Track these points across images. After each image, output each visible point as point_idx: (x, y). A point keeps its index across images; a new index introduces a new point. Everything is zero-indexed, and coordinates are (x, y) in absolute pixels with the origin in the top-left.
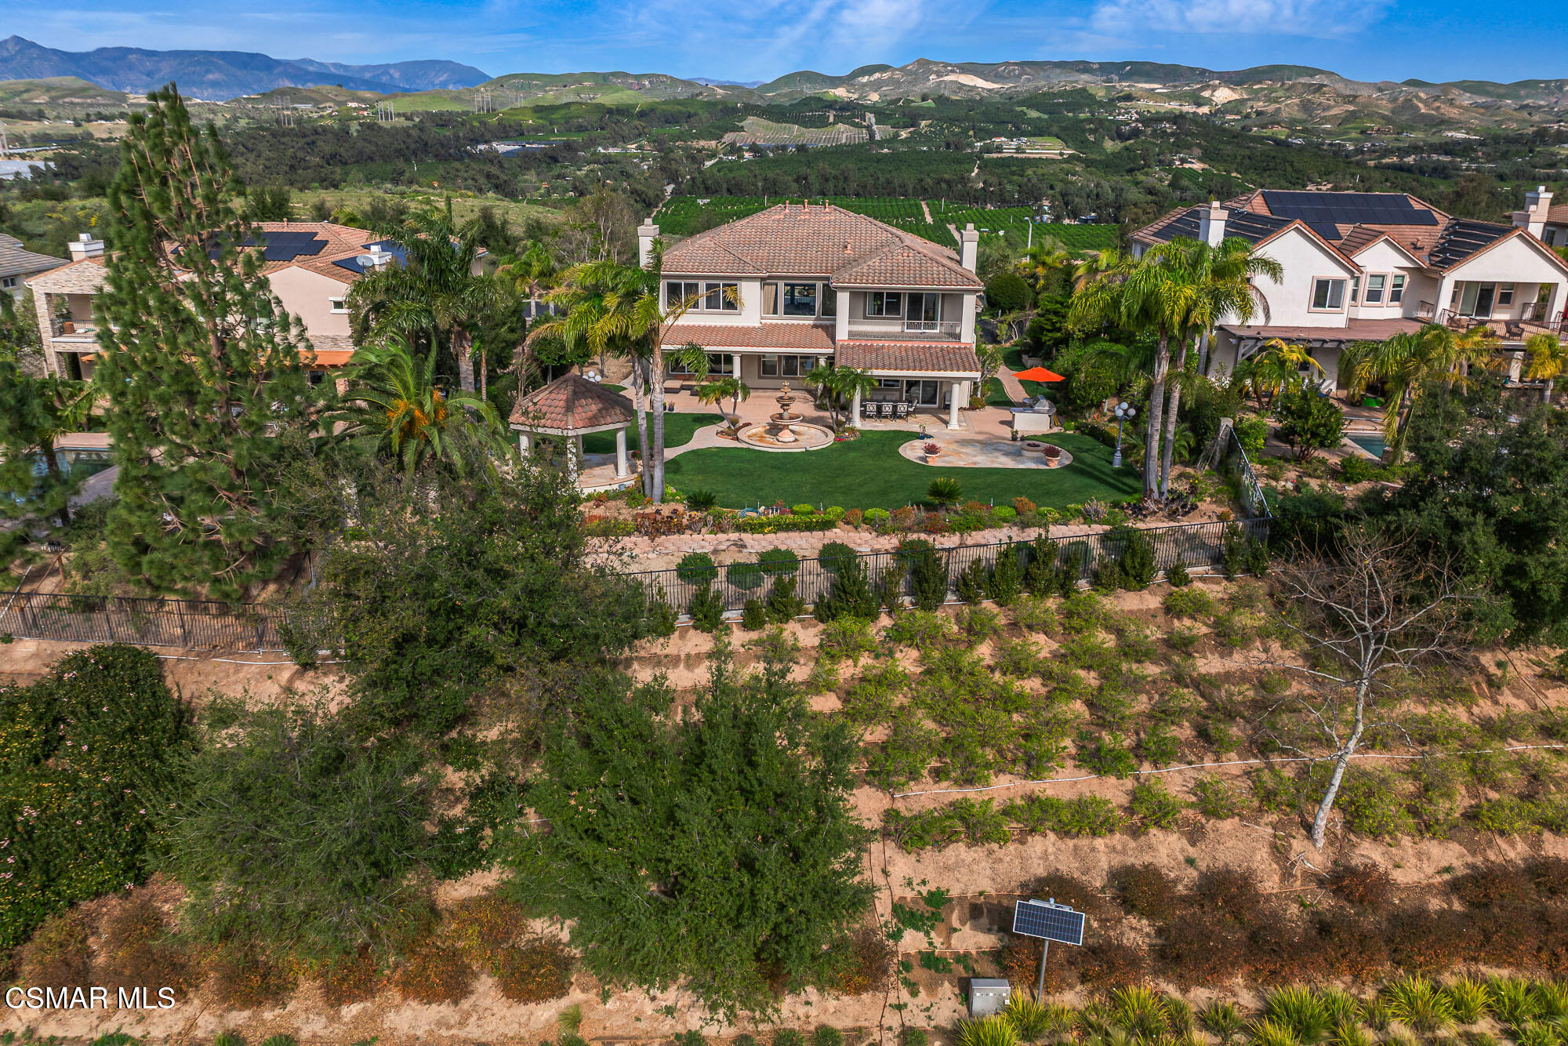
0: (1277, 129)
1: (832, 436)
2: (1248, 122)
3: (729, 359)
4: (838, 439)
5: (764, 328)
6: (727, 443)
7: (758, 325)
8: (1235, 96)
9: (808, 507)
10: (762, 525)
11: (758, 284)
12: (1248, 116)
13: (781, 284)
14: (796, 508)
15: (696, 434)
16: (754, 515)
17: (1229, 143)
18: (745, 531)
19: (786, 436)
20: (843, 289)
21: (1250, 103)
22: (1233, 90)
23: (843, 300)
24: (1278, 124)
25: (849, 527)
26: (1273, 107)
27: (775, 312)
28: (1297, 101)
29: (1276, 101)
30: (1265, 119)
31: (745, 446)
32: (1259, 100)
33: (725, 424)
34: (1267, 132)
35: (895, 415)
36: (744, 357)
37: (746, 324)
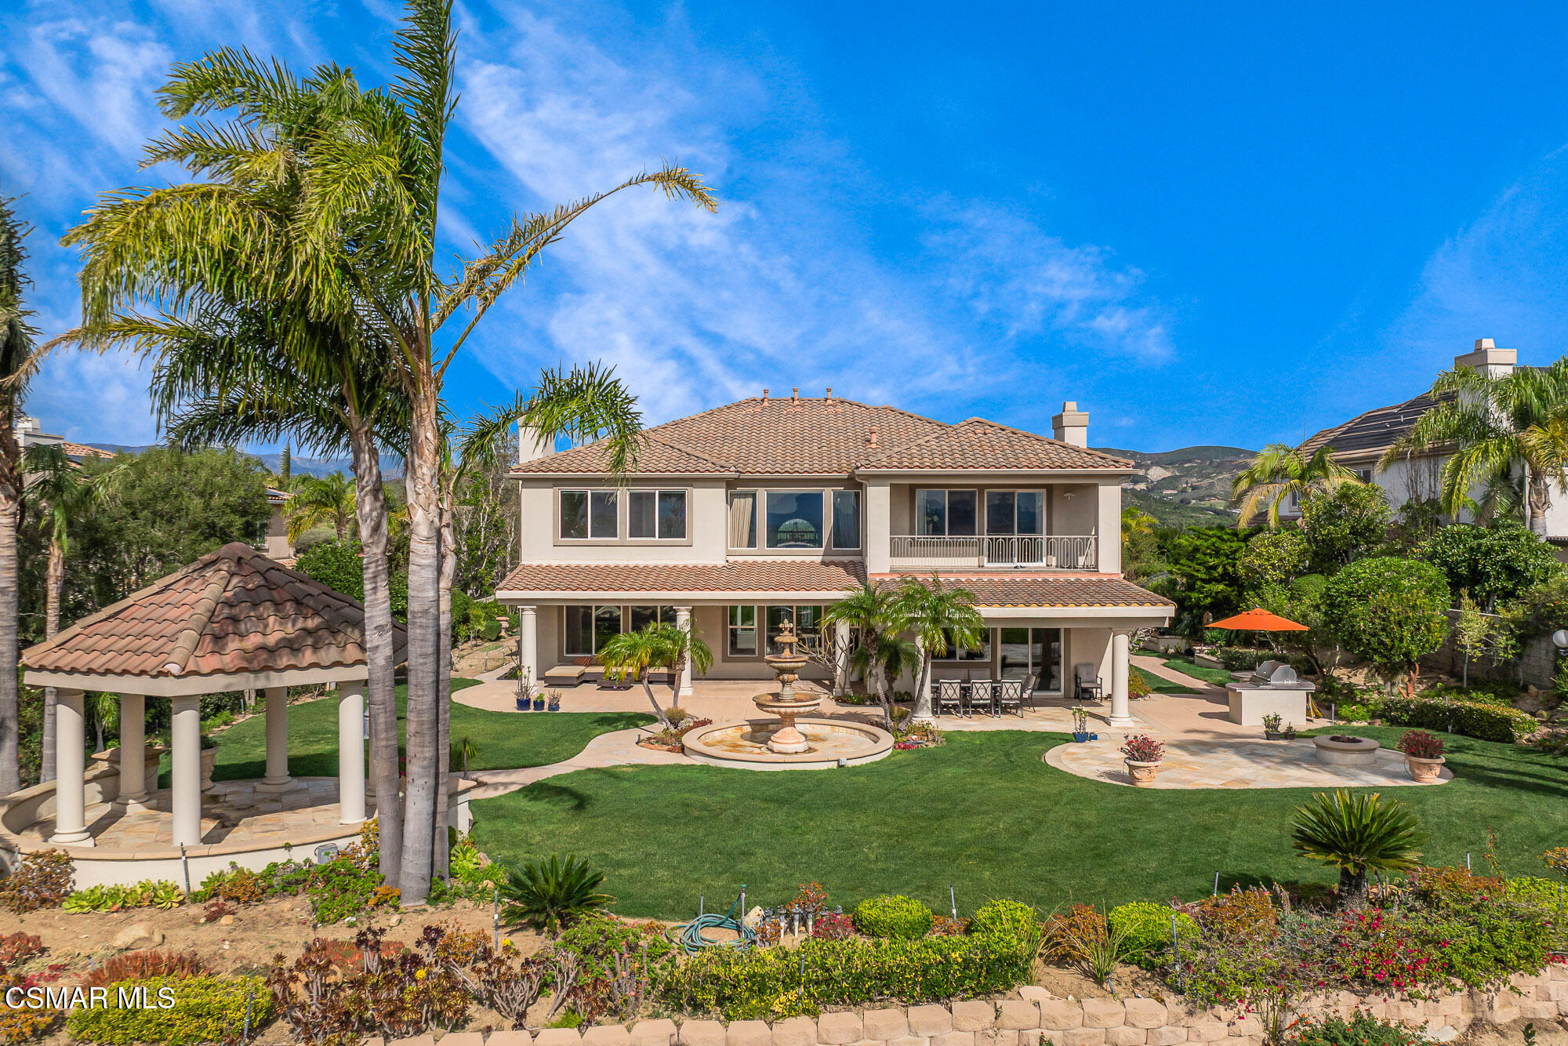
0: (1214, 501)
1: (887, 740)
2: (1184, 495)
3: (670, 616)
4: (900, 746)
5: (730, 567)
6: (661, 757)
7: (721, 563)
8: (1168, 474)
9: (905, 907)
10: (760, 985)
11: (720, 493)
12: (1184, 491)
13: (762, 494)
14: (868, 910)
15: (593, 744)
16: (726, 938)
17: (1171, 513)
18: (698, 1007)
19: (789, 740)
20: (878, 479)
21: (1184, 479)
22: (1165, 468)
23: (878, 501)
24: (1214, 496)
25: (1068, 977)
26: (1206, 482)
27: (752, 543)
28: (1228, 476)
29: (1208, 476)
30: (1202, 493)
31: (699, 761)
32: (1192, 476)
33: (657, 728)
34: (1206, 504)
35: (996, 705)
36: (698, 611)
37: (700, 562)
